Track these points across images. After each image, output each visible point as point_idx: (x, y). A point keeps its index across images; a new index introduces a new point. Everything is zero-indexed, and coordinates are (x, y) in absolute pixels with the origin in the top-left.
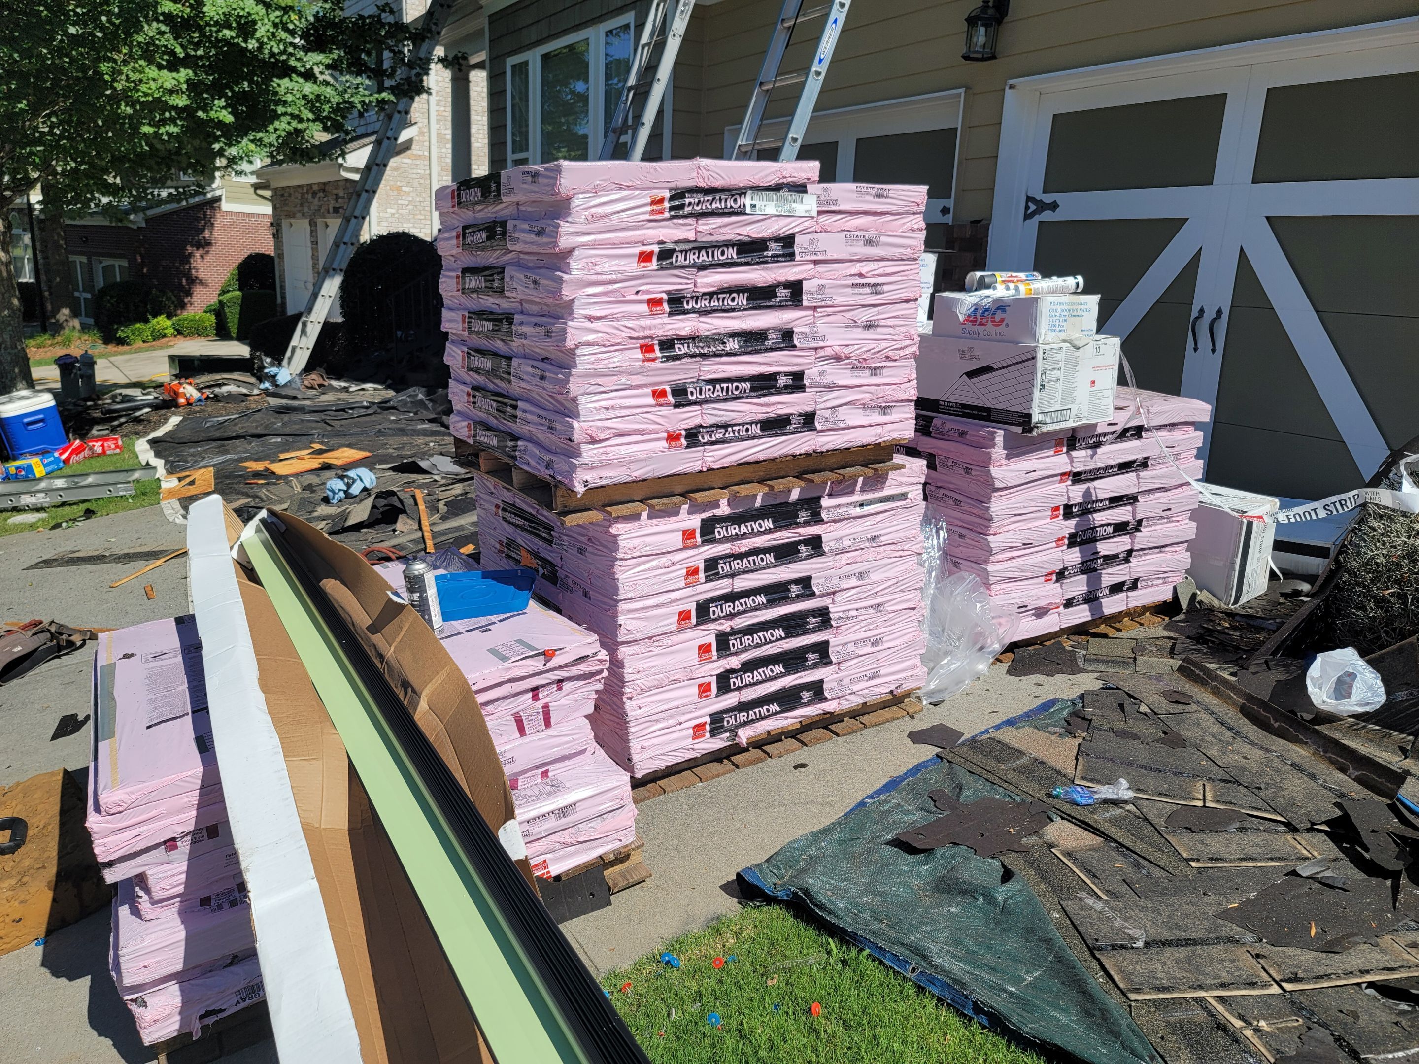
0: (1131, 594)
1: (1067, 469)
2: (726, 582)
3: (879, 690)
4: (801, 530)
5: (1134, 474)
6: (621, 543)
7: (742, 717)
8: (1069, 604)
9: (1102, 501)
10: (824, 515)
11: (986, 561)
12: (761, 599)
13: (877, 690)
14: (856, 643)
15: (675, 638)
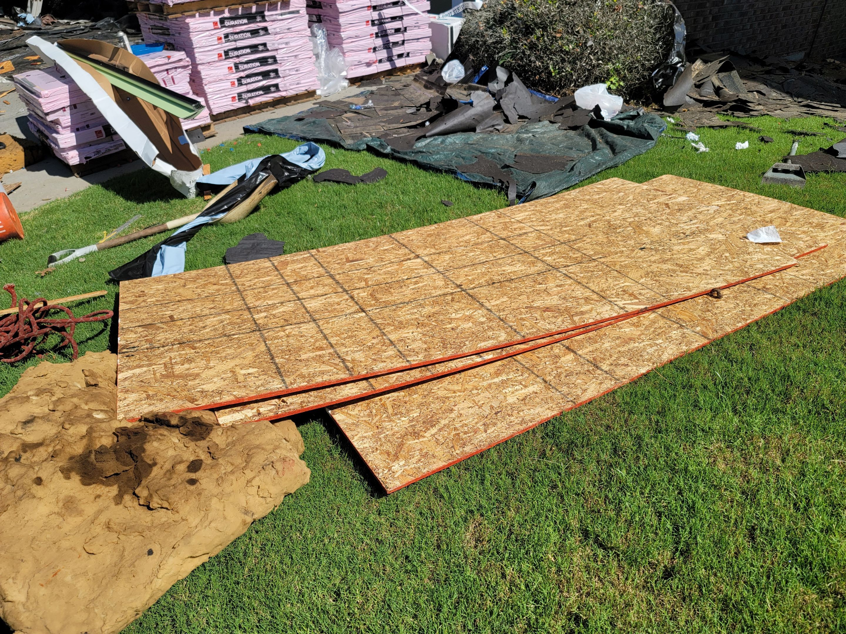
0: (407, 59)
1: (369, 4)
2: (233, 43)
3: (301, 89)
4: (259, 24)
5: (399, 8)
6: (191, 26)
7: (249, 95)
8: (380, 61)
9: (387, 18)
10: (267, 18)
11: (342, 43)
12: (248, 50)
13: (300, 89)
14: (289, 70)
15: (218, 64)
